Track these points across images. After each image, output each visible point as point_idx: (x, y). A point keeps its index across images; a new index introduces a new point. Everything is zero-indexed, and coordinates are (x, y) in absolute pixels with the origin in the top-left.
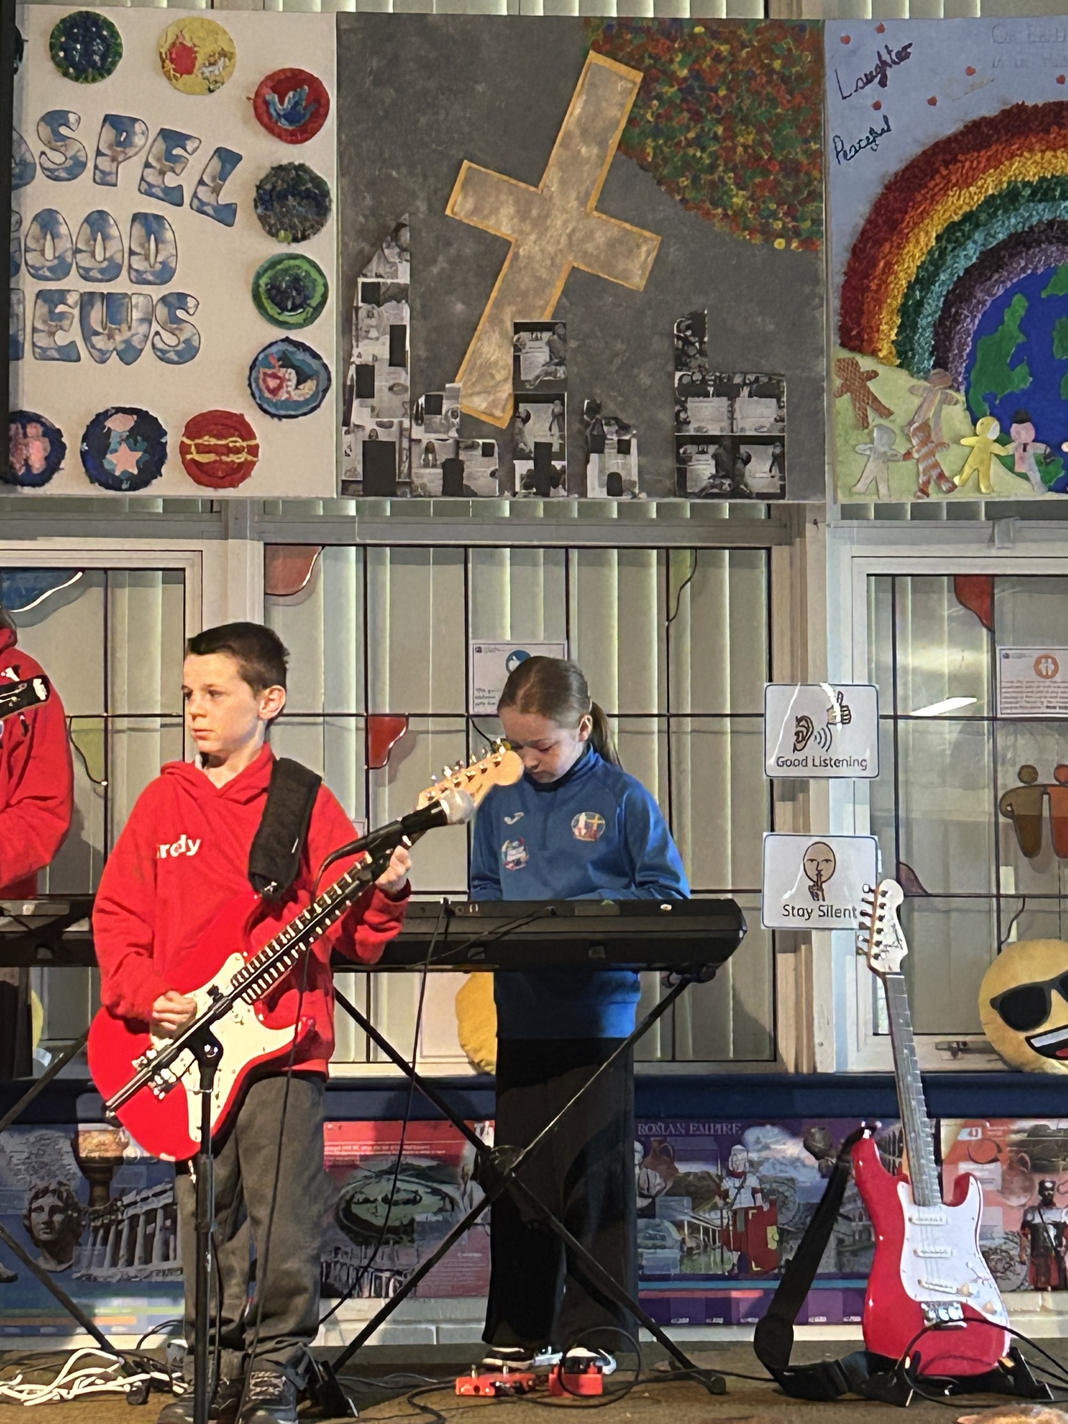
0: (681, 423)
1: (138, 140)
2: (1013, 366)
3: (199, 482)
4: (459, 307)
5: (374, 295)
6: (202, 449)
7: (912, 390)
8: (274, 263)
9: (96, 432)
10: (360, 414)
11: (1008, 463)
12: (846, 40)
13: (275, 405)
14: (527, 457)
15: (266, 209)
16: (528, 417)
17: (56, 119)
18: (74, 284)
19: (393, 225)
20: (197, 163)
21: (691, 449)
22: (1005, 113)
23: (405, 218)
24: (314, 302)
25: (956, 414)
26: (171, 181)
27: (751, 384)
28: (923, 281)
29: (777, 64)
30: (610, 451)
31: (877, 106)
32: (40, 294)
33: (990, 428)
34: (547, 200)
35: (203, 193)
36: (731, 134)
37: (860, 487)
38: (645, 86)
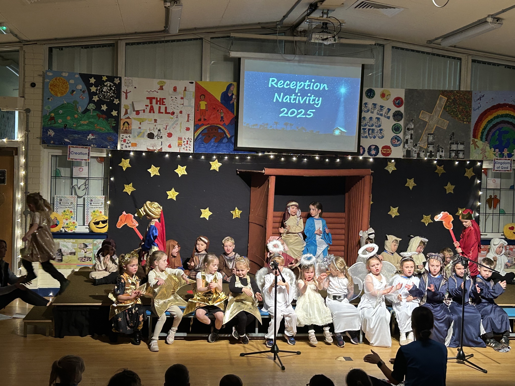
0: (450, 148)
1: (377, 107)
2: (496, 141)
3: (383, 155)
4: (420, 131)
5: (408, 129)
6: (384, 151)
7: (482, 144)
8: (394, 125)
9: (370, 149)
10: (406, 146)
11: (495, 154)
12: (475, 94)
13: (395, 145)
14: (428, 152)
15: (395, 117)
16: (429, 147)
17: (366, 104)
18: (367, 127)
19: (411, 119)
20: (385, 110)
21: (452, 152)
22: (497, 105)
23: (413, 119)
24: (400, 130)
25: (488, 148)
26: (381, 113)
27: (461, 143)
28: (484, 129)
29: (466, 97)
30: (440, 152)
31: (479, 103)
32: (363, 129)
33: (493, 149)
34: (433, 116)
35: (386, 115)
36: (459, 107)
37: (475, 158)
38: (447, 100)
